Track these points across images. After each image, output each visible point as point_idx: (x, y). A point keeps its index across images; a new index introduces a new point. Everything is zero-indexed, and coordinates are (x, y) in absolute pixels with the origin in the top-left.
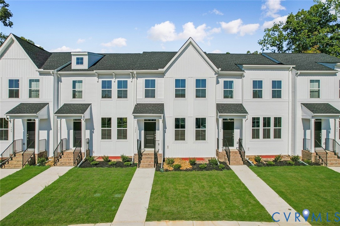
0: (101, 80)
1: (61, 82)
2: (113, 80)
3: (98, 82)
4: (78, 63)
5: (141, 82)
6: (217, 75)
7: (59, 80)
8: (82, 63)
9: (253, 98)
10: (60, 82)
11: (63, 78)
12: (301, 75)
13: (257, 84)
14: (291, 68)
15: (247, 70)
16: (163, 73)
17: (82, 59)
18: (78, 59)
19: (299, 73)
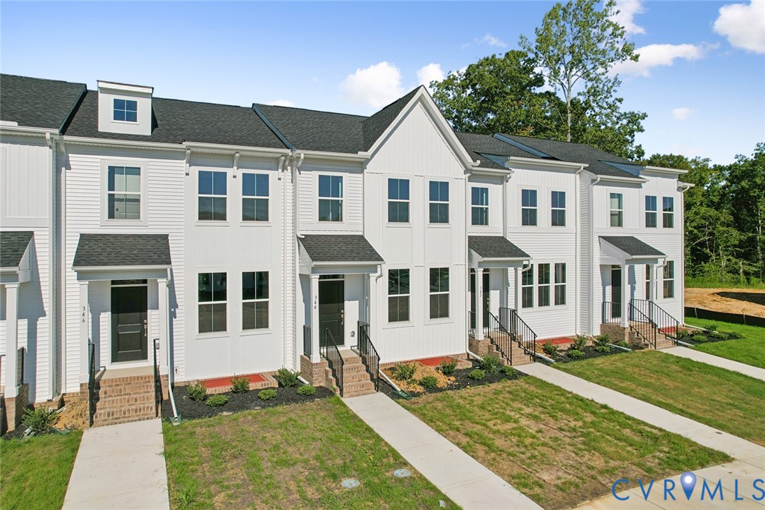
0: (195, 170)
1: (68, 167)
2: (230, 172)
3: (187, 174)
4: (118, 116)
5: (310, 180)
6: (469, 175)
7: (61, 163)
8: (132, 117)
9: (523, 225)
10: (63, 169)
11: (74, 158)
12: (602, 183)
13: (529, 197)
14: (582, 168)
15: (516, 168)
16: (362, 163)
17: (133, 105)
18: (118, 104)
19: (599, 179)
